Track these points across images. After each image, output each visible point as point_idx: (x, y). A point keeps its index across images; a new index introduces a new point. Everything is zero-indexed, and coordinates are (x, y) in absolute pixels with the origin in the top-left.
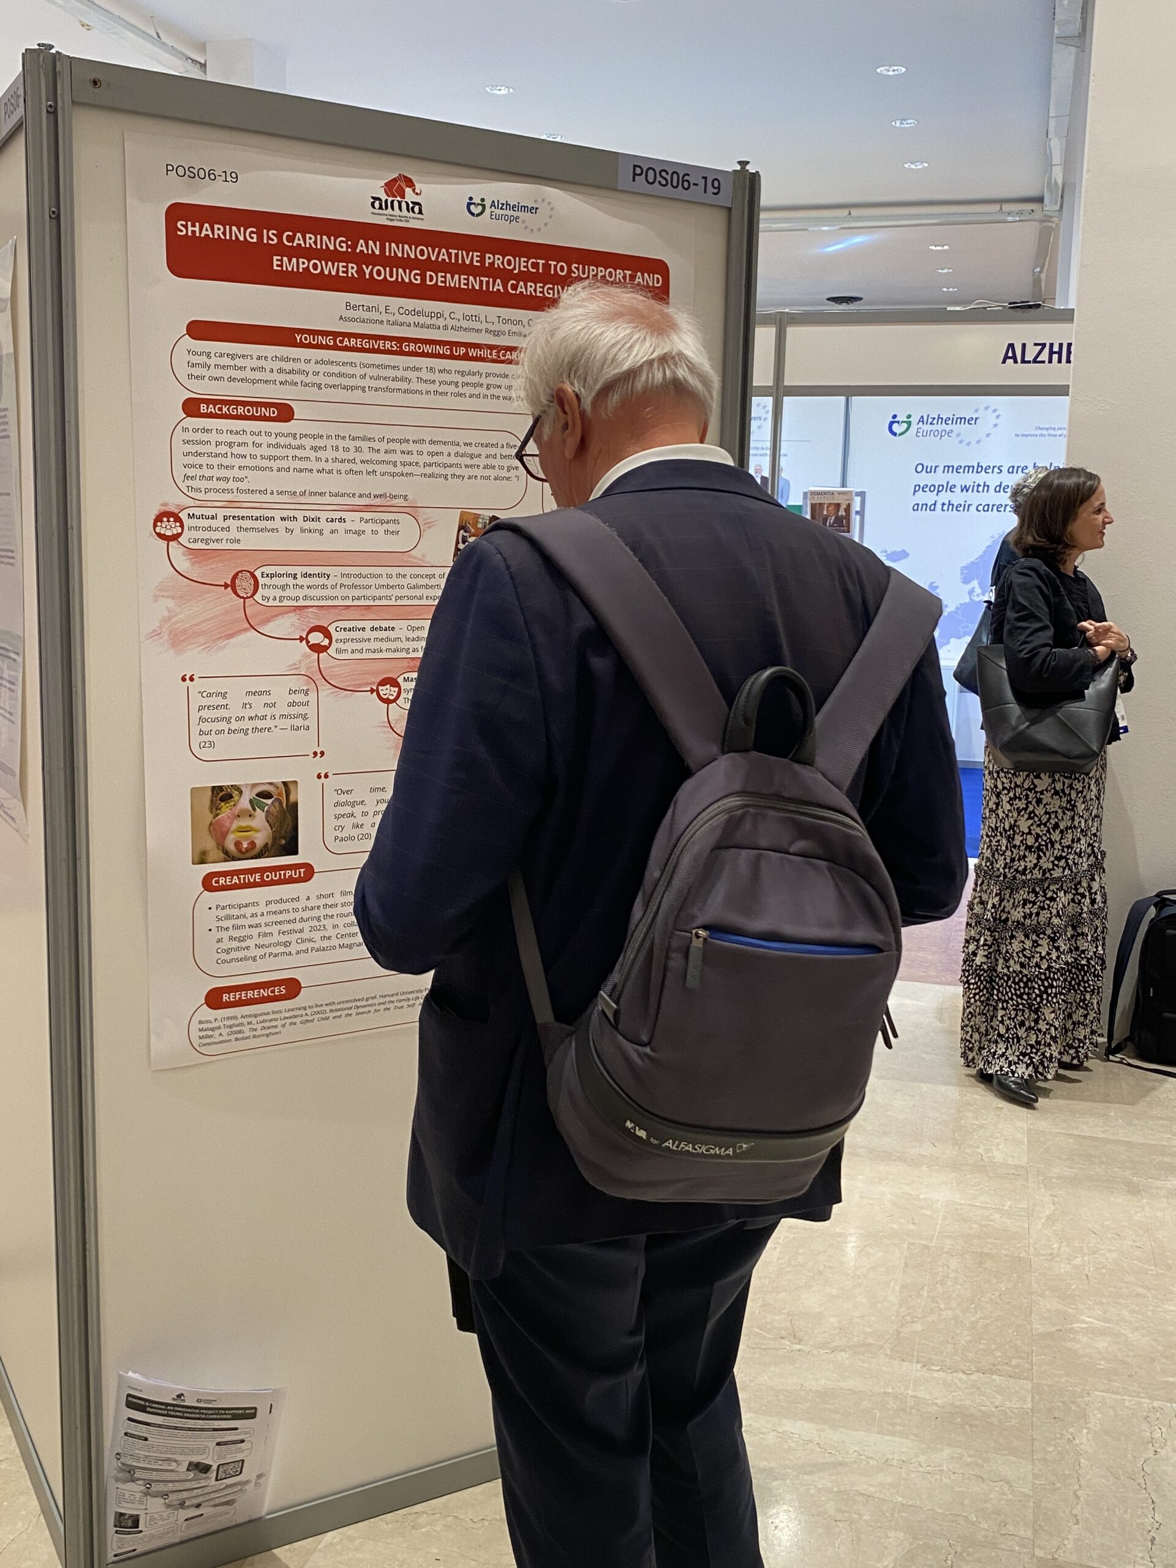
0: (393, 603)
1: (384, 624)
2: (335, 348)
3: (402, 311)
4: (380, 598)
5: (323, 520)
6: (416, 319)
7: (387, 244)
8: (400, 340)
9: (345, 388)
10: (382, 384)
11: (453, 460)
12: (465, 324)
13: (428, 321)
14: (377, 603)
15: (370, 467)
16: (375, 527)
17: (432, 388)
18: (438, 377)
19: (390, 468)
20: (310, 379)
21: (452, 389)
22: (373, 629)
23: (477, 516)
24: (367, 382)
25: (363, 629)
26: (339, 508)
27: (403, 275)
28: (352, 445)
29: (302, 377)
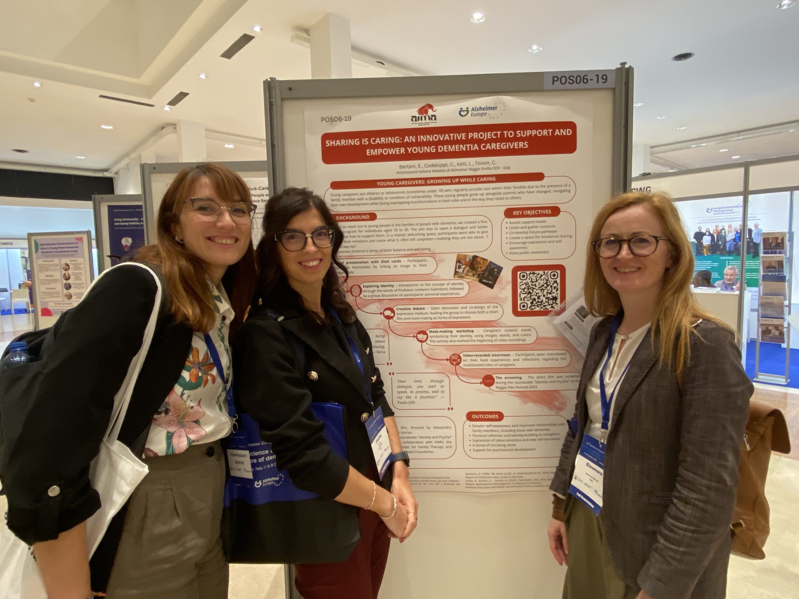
0: (424, 297)
1: (419, 307)
2: (395, 186)
3: (426, 166)
4: (418, 295)
5: (390, 262)
6: (434, 168)
7: (419, 136)
8: (426, 179)
9: (400, 203)
10: (417, 200)
11: (453, 231)
12: (458, 167)
13: (439, 168)
14: (416, 297)
15: (412, 237)
16: (415, 263)
17: (441, 199)
18: (445, 193)
19: (422, 237)
20: (384, 201)
21: (452, 198)
22: (414, 309)
23: (466, 256)
24: (410, 200)
25: (410, 309)
26: (398, 256)
27: (427, 149)
28: (403, 228)
29: (380, 201)
